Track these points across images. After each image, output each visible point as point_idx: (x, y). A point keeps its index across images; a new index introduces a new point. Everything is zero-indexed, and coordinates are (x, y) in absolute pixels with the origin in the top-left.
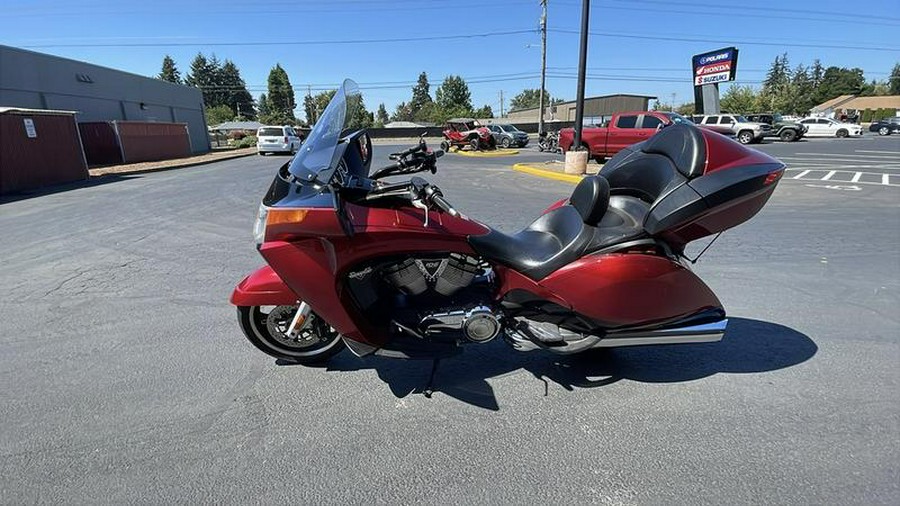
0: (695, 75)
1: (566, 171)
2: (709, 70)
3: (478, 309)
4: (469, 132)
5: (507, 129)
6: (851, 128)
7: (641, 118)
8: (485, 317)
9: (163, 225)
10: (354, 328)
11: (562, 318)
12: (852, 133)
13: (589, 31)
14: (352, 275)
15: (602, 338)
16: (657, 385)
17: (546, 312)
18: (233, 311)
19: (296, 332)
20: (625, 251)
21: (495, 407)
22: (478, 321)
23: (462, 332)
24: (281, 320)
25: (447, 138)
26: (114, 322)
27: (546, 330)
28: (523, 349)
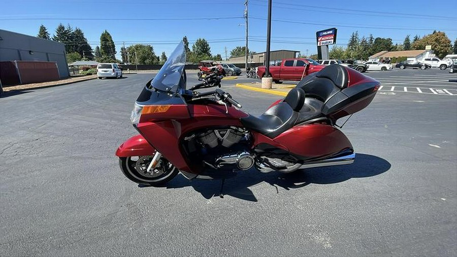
0: (318, 41)
1: (262, 87)
2: (323, 39)
3: (243, 153)
4: (212, 68)
5: (231, 66)
6: (388, 66)
7: (296, 61)
8: (247, 157)
9: (53, 117)
10: (185, 165)
11: (283, 156)
12: (388, 68)
13: (272, 19)
14: (186, 139)
15: (302, 164)
16: (326, 185)
17: (275, 154)
18: (117, 160)
19: (152, 169)
20: (313, 123)
21: (255, 200)
22: (243, 160)
23: (236, 165)
24: (143, 164)
25: (201, 70)
26: (40, 170)
27: (277, 162)
28: (265, 171)
